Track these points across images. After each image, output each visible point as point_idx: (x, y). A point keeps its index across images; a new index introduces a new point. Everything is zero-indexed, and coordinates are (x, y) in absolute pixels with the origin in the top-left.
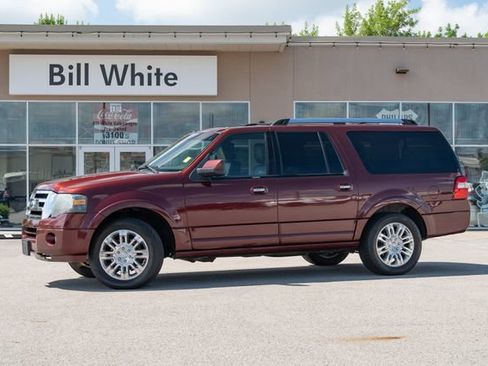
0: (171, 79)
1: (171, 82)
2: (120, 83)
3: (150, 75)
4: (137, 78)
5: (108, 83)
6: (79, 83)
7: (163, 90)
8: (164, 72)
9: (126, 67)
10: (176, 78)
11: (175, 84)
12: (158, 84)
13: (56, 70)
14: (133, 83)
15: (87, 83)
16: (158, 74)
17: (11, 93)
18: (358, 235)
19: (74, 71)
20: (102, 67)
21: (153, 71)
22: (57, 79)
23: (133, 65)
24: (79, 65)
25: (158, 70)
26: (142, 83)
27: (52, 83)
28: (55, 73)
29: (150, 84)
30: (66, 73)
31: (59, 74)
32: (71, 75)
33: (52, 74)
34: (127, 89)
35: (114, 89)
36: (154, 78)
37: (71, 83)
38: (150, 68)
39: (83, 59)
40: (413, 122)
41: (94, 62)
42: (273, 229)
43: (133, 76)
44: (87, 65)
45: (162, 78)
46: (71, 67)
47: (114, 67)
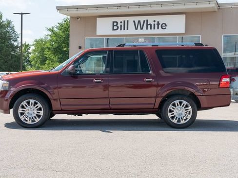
0: (164, 26)
1: (164, 27)
2: (142, 29)
3: (154, 24)
4: (149, 26)
5: (136, 29)
6: (124, 29)
7: (161, 31)
8: (161, 23)
9: (144, 21)
10: (166, 26)
11: (165, 28)
12: (158, 28)
13: (115, 24)
14: (147, 29)
15: (127, 29)
16: (158, 24)
17: (97, 34)
18: (157, 106)
19: (122, 24)
20: (134, 21)
21: (156, 23)
22: (115, 28)
23: (147, 20)
24: (124, 21)
25: (158, 22)
26: (151, 29)
27: (113, 29)
28: (115, 25)
29: (154, 28)
30: (119, 25)
31: (116, 26)
32: (121, 25)
33: (114, 26)
34: (145, 31)
35: (139, 31)
36: (156, 26)
37: (121, 29)
38: (154, 21)
39: (126, 19)
40: (201, 45)
41: (131, 20)
42: (106, 101)
43: (147, 25)
44: (128, 21)
45: (160, 26)
46: (121, 22)
47: (139, 22)
